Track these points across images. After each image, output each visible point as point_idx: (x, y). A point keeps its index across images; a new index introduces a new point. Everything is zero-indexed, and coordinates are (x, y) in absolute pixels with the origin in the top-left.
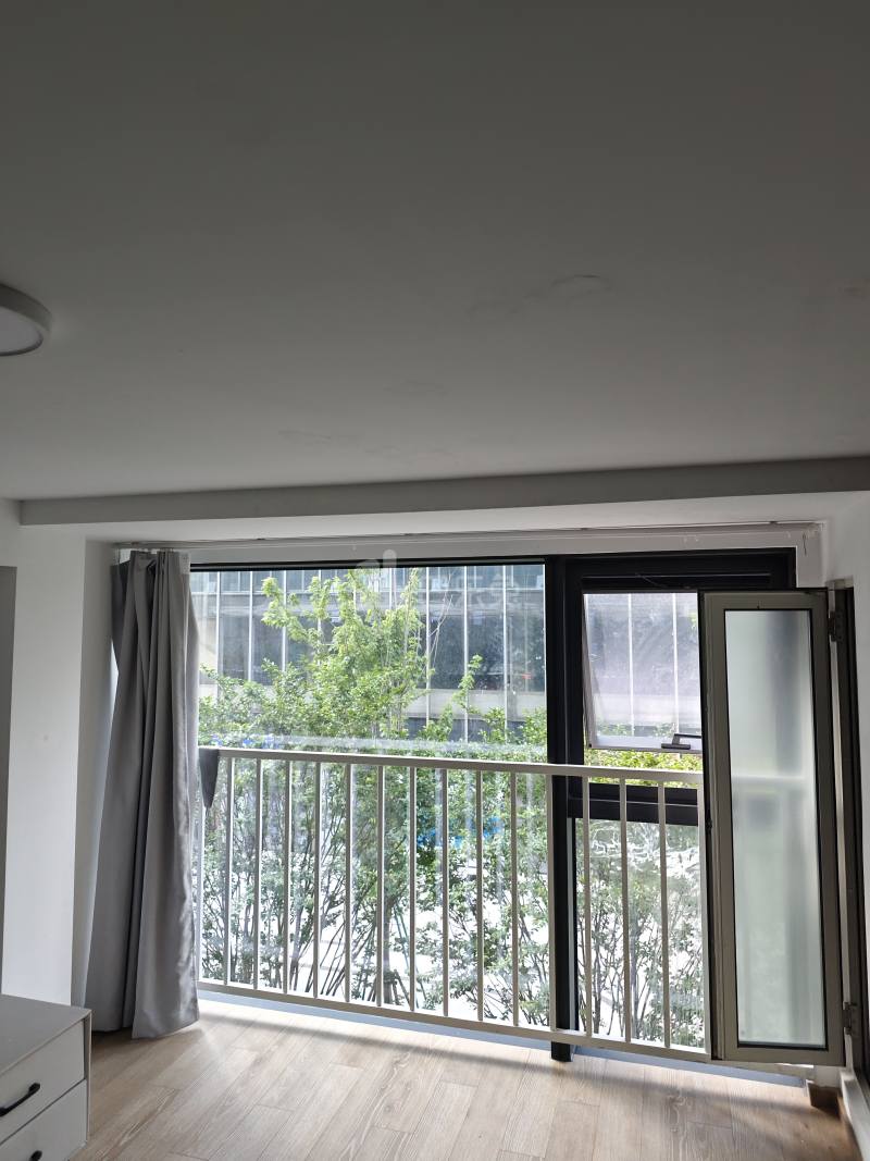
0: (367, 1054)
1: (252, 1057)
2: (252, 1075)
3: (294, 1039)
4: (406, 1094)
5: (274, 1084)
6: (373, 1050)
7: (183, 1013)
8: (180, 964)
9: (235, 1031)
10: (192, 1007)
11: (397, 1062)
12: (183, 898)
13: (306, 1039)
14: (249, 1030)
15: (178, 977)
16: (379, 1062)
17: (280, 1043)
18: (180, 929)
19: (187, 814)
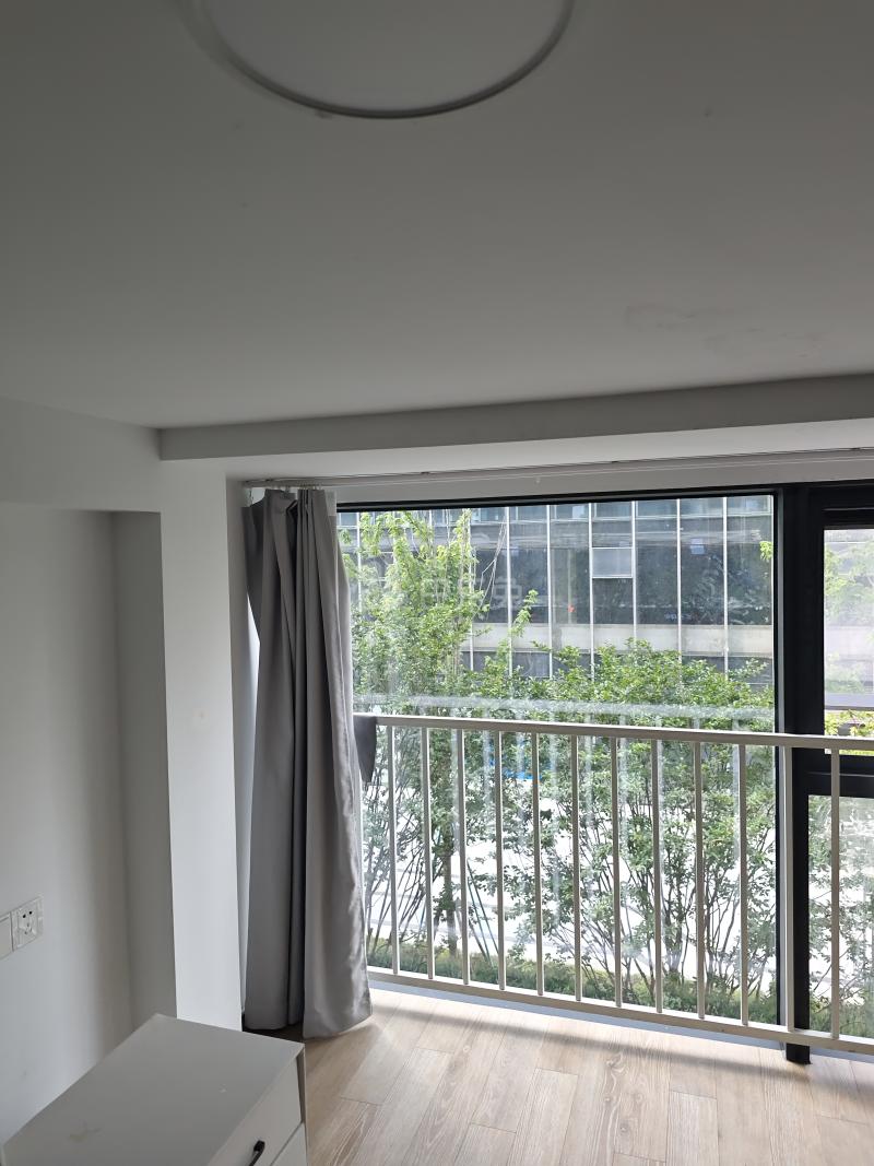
0: (574, 1056)
1: (445, 1061)
2: (452, 1084)
3: (484, 1038)
4: (637, 1108)
5: (481, 1095)
6: (578, 1049)
7: (356, 1009)
8: (351, 958)
9: (413, 1028)
10: (364, 1002)
11: (612, 1066)
12: (351, 885)
13: (498, 1037)
14: (430, 1026)
15: (349, 972)
16: (593, 1068)
17: (471, 1042)
18: (350, 919)
19: (351, 791)
